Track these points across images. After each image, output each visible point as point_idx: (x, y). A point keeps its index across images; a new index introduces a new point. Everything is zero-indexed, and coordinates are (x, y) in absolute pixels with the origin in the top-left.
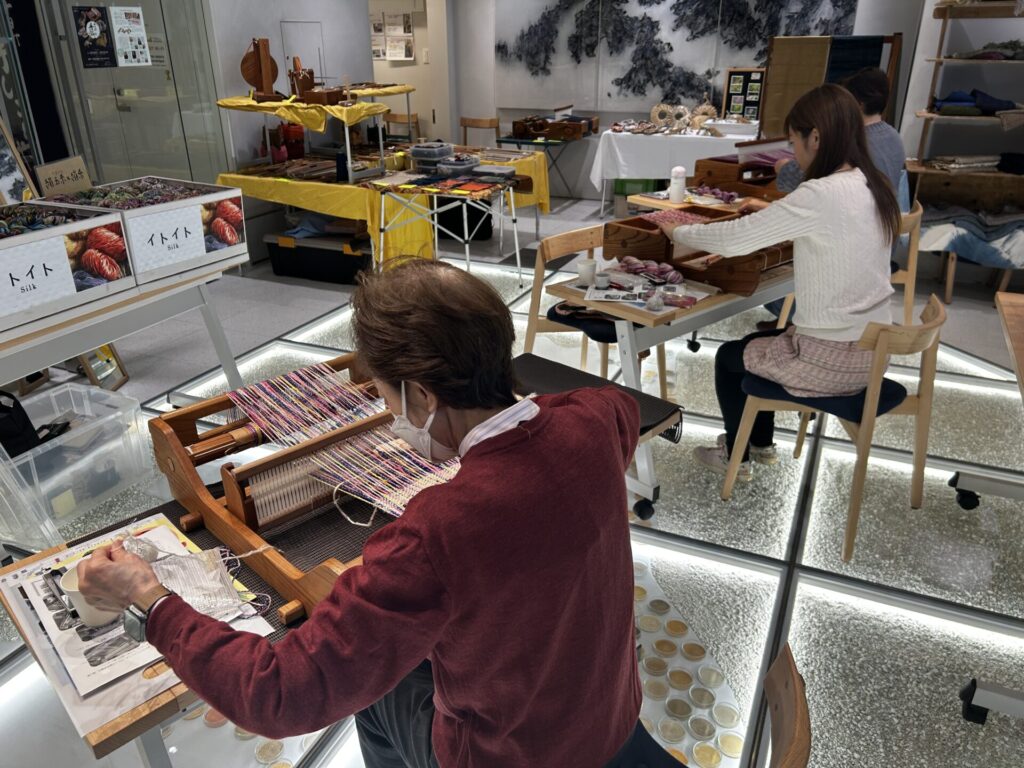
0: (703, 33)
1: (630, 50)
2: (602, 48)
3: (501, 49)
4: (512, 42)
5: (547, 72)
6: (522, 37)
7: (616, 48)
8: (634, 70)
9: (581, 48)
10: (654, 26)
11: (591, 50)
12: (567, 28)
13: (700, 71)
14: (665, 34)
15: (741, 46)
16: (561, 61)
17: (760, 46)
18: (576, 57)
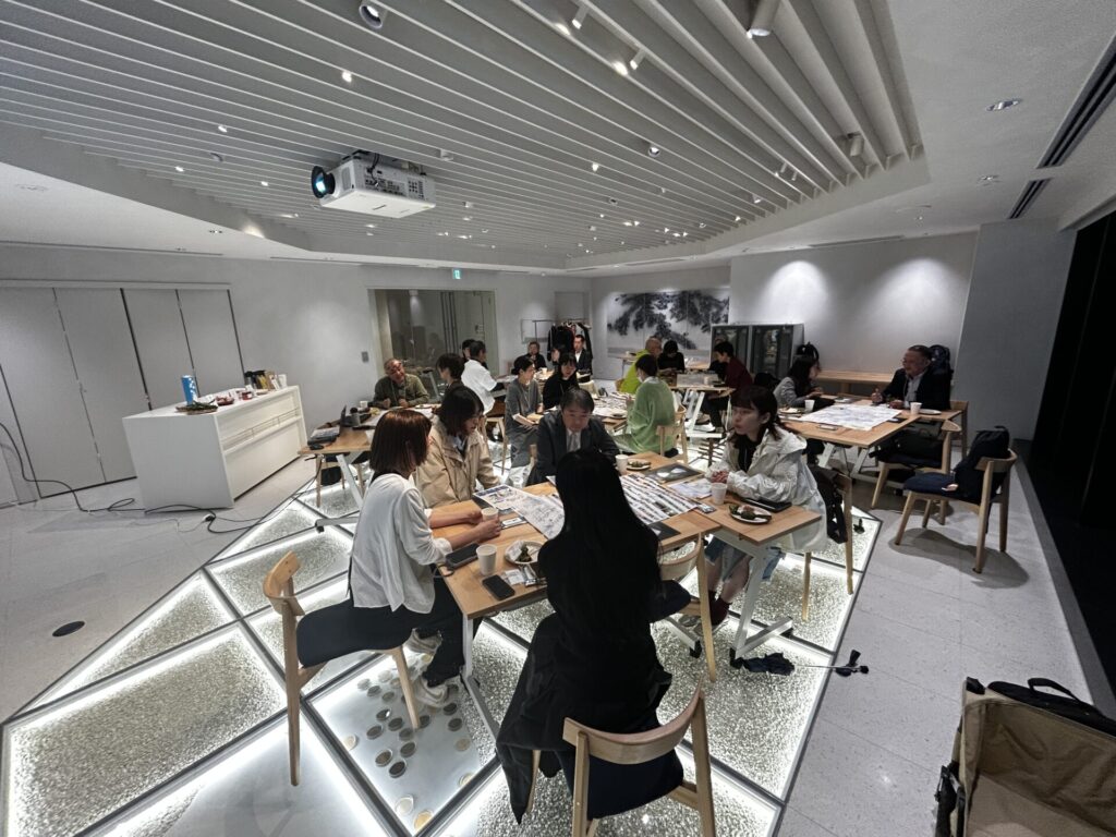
0: (682, 319)
1: (656, 326)
2: (646, 325)
3: (609, 326)
4: (613, 323)
5: (626, 334)
6: (617, 322)
7: (650, 325)
8: (657, 334)
9: (638, 325)
10: (664, 317)
11: (641, 326)
12: (632, 318)
13: (682, 333)
14: (668, 320)
15: (696, 324)
16: (631, 330)
17: (703, 324)
18: (636, 328)
